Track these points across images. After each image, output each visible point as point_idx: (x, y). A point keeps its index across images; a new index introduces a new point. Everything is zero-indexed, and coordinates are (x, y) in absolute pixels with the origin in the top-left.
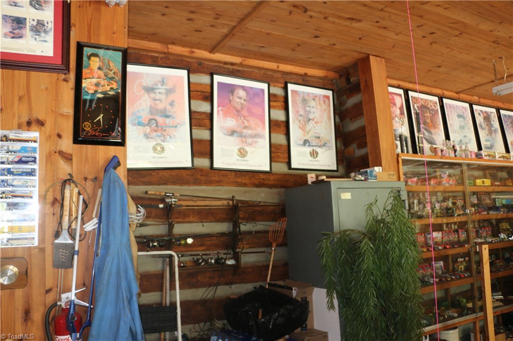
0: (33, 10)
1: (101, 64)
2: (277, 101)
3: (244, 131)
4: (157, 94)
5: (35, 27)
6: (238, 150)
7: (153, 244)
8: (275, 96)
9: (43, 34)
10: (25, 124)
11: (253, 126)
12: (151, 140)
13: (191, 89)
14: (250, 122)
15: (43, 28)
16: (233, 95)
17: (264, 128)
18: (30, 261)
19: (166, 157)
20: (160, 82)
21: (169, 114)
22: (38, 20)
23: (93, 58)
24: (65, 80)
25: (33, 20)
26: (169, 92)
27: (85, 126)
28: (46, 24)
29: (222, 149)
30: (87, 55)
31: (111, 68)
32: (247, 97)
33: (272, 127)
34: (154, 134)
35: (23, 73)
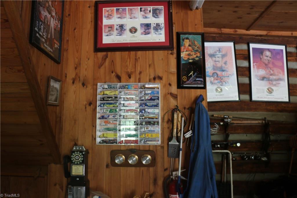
0: (154, 19)
1: (190, 43)
2: (292, 56)
3: (271, 77)
4: (217, 58)
5: (155, 27)
6: (267, 89)
7: (217, 146)
8: (290, 53)
9: (159, 30)
10: (152, 79)
11: (276, 73)
12: (214, 85)
13: (236, 54)
14: (274, 71)
15: (159, 27)
16: (262, 55)
17: (284, 74)
18: (157, 153)
19: (223, 95)
20: (218, 51)
21: (224, 69)
22: (157, 24)
23: (185, 40)
24: (172, 54)
25: (154, 24)
26: (223, 56)
27: (183, 78)
28: (160, 25)
29: (257, 89)
30: (182, 39)
31: (196, 45)
32: (271, 55)
33: (289, 73)
34: (216, 81)
35: (151, 52)
